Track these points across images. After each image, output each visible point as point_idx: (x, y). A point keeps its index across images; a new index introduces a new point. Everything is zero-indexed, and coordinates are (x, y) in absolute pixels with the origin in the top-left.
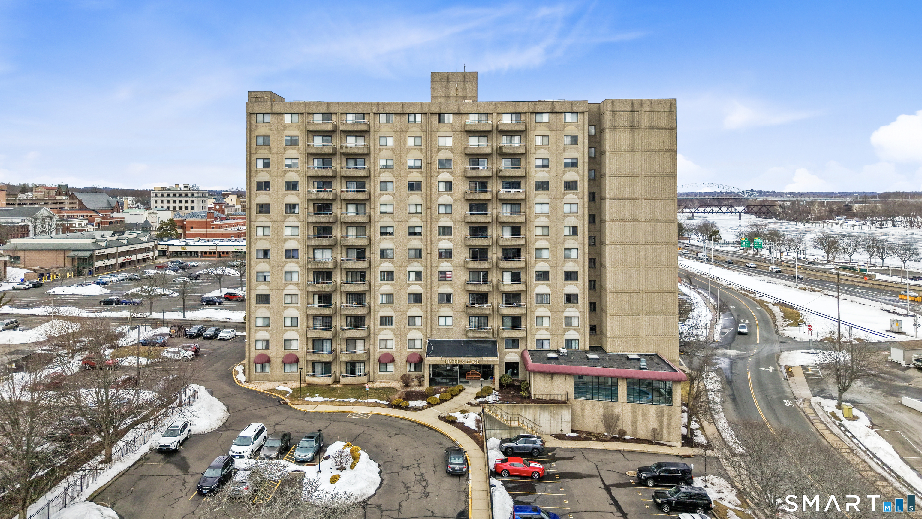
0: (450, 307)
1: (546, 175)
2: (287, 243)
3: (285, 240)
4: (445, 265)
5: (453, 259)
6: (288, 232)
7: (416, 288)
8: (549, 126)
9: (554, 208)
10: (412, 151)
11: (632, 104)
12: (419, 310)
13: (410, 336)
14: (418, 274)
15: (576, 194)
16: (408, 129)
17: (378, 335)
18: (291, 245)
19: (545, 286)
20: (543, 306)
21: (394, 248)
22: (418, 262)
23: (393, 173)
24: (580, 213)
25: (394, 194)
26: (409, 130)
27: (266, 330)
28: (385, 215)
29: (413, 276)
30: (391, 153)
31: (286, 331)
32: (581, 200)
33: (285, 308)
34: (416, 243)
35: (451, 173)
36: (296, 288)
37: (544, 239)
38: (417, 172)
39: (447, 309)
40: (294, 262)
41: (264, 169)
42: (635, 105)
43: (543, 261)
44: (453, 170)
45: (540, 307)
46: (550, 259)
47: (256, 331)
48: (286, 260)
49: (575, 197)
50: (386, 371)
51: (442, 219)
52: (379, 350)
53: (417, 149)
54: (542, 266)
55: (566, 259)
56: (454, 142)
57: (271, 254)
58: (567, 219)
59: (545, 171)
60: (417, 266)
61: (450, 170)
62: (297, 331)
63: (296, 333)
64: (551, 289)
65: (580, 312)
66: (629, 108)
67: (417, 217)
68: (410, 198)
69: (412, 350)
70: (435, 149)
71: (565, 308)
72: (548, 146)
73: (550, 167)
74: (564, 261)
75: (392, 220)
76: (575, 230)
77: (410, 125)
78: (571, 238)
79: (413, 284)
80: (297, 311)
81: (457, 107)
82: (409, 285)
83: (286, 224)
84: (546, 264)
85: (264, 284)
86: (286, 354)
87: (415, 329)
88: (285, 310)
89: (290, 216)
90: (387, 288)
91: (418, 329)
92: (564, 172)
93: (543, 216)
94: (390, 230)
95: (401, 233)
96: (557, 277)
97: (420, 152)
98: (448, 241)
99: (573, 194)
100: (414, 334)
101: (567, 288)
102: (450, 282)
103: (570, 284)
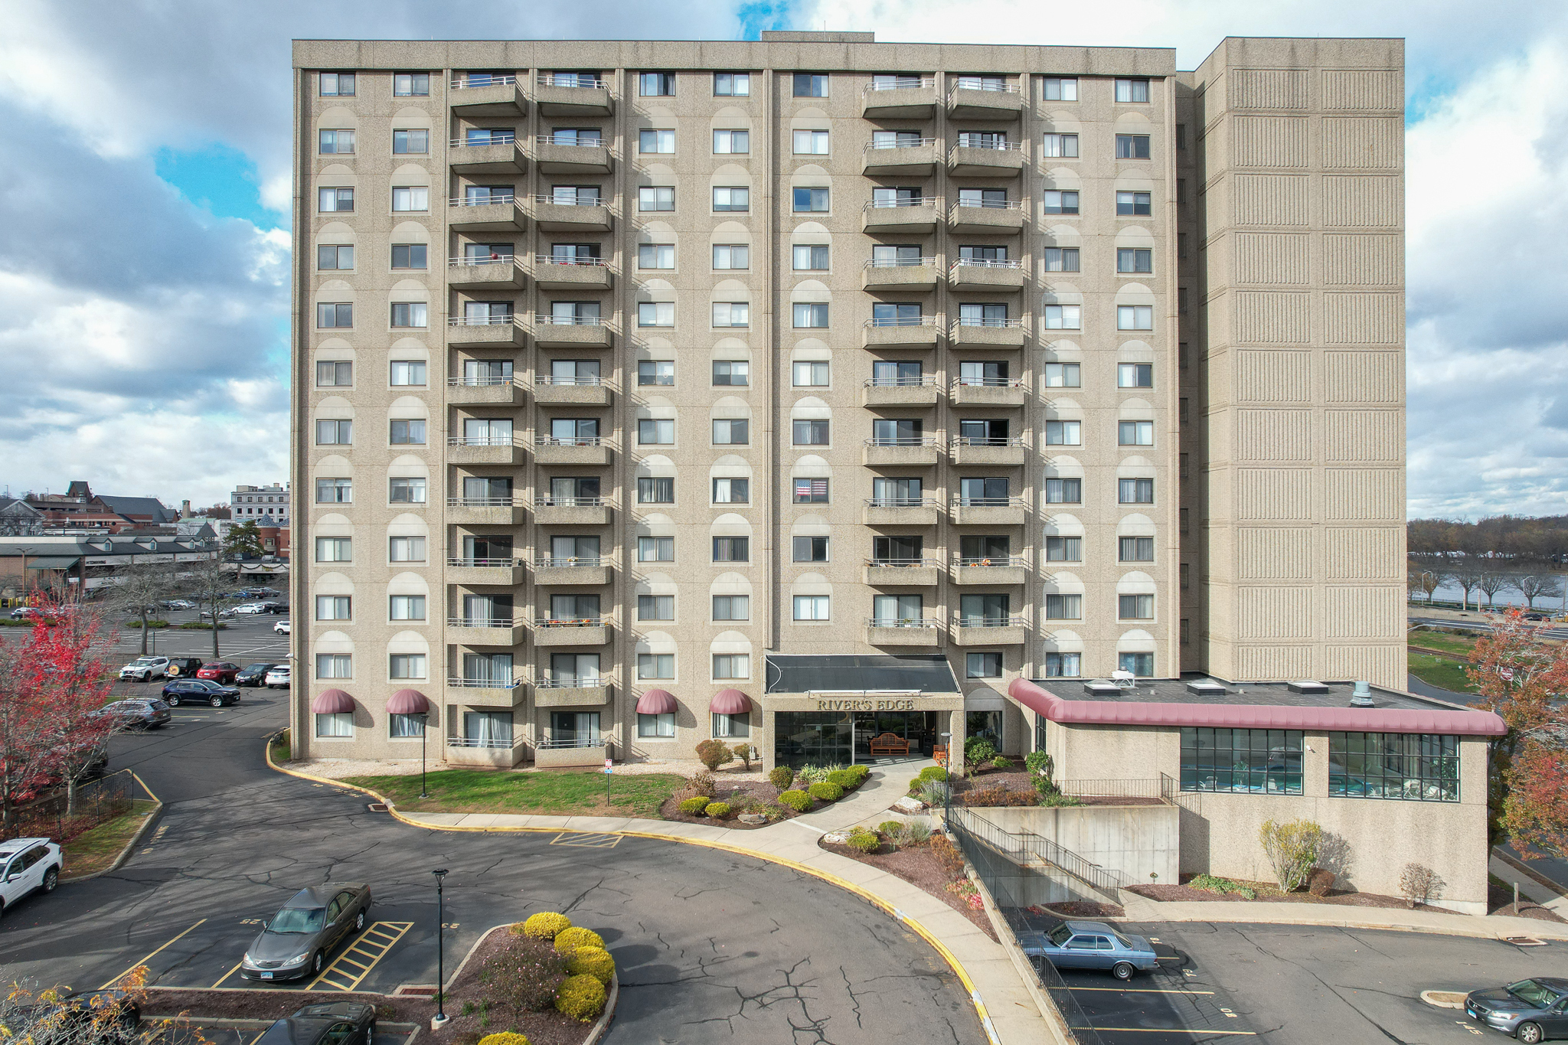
0: (822, 571)
1: (1073, 232)
2: (395, 403)
3: (392, 397)
4: (811, 462)
5: (831, 447)
6: (400, 375)
7: (732, 523)
8: (1076, 108)
9: (1091, 318)
10: (725, 167)
11: (1293, 49)
12: (742, 578)
13: (718, 647)
14: (739, 486)
15: (1148, 283)
16: (715, 110)
17: (633, 643)
18: (407, 407)
19: (1070, 517)
20: (1064, 569)
21: (676, 416)
22: (738, 453)
23: (672, 222)
24: (1157, 329)
25: (675, 277)
26: (717, 114)
27: (342, 629)
28: (651, 330)
29: (725, 490)
30: (670, 170)
31: (395, 630)
32: (1161, 297)
33: (393, 572)
34: (733, 403)
35: (827, 222)
36: (420, 520)
37: (1067, 395)
38: (737, 219)
39: (815, 576)
40: (416, 453)
41: (339, 215)
42: (1299, 52)
43: (1066, 453)
44: (831, 214)
45: (1058, 569)
46: (1083, 448)
47: (319, 633)
48: (393, 447)
49: (1146, 289)
50: (655, 737)
51: (803, 342)
52: (636, 682)
53: (737, 162)
54: (1064, 466)
55: (1123, 448)
56: (834, 145)
57: (355, 433)
58: (1128, 345)
59: (1069, 222)
60: (736, 465)
61: (824, 215)
62: (422, 631)
63: (421, 638)
64: (1086, 524)
65: (1158, 582)
66: (1284, 60)
67: (737, 336)
68: (718, 286)
69: (722, 682)
70: (785, 163)
71: (1121, 572)
72: (1075, 161)
73: (1081, 211)
74: (1119, 452)
75: (669, 344)
76: (1145, 374)
77: (719, 99)
78: (1135, 396)
79: (724, 511)
80: (422, 580)
81: (841, 56)
82: (715, 514)
83: (395, 354)
84: (1073, 461)
85: (338, 511)
86: (394, 690)
87: (730, 628)
88: (392, 576)
89: (404, 335)
90: (657, 520)
91: (738, 629)
92: (1118, 227)
93: (1065, 337)
94: (666, 371)
95: (693, 378)
96: (1100, 493)
97: (744, 170)
98: (817, 401)
99: (1141, 281)
100: (728, 640)
101: (1124, 521)
102: (822, 506)
103: (1133, 511)
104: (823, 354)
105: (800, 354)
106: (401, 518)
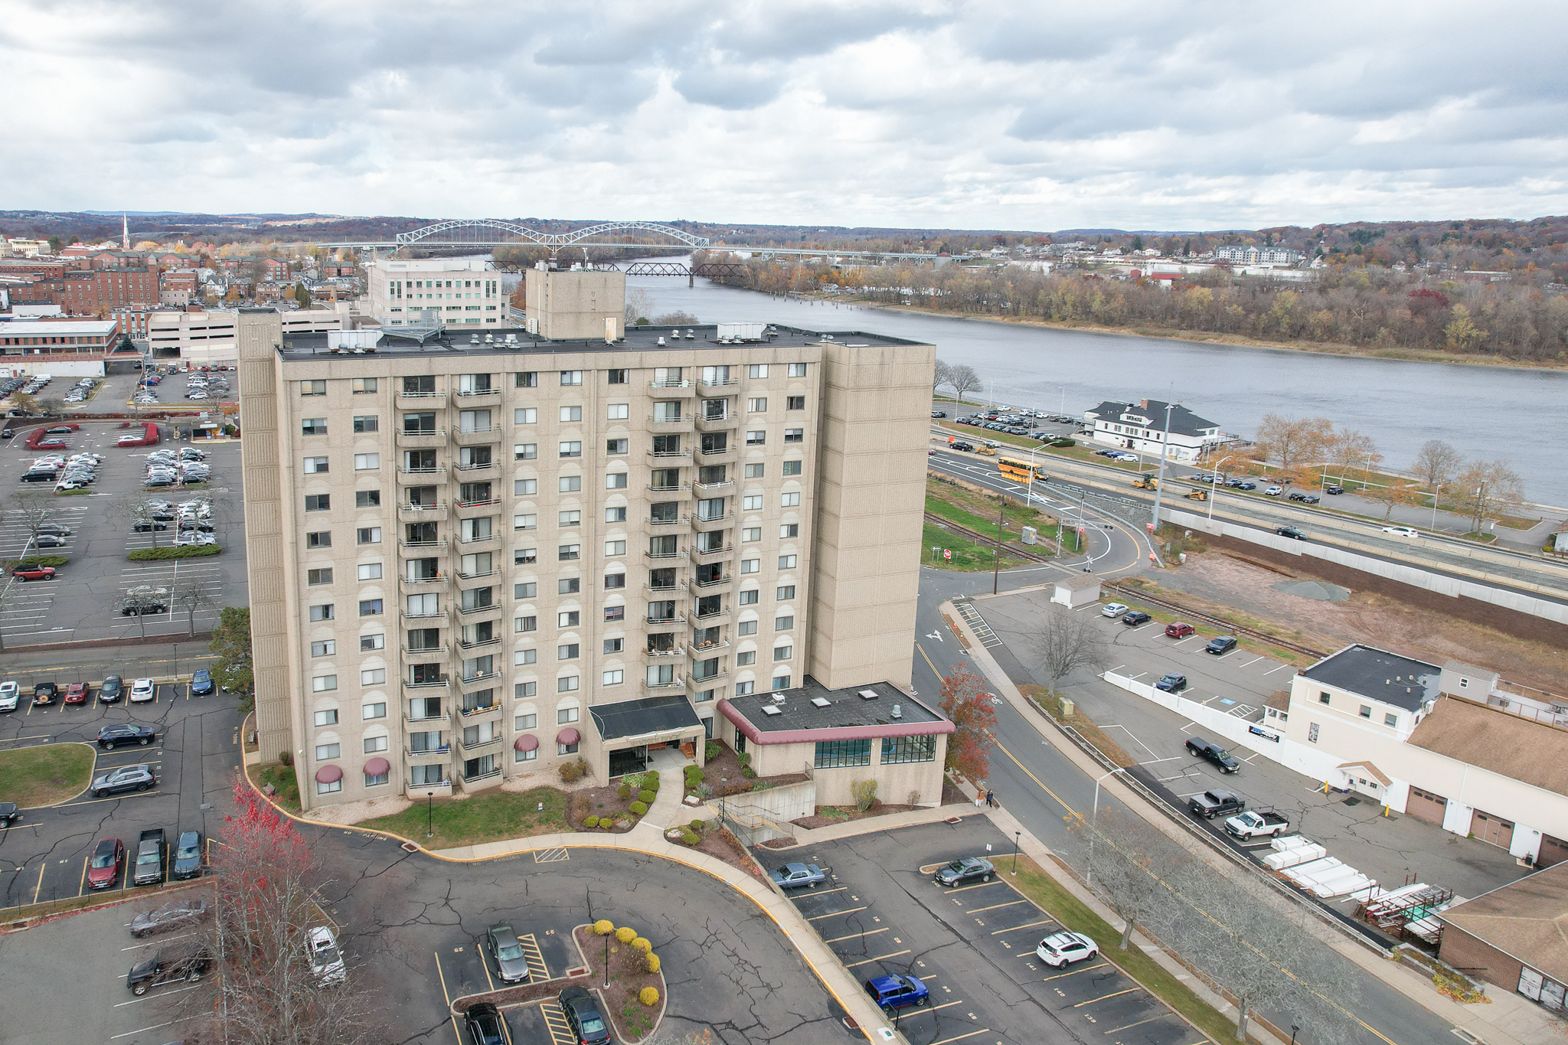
0: (619, 656)
1: (761, 453)
2: (362, 591)
3: (360, 588)
4: (615, 598)
5: (626, 588)
6: (365, 573)
7: (571, 637)
8: (767, 383)
9: (769, 501)
10: (567, 429)
11: (882, 353)
12: (574, 667)
13: (561, 707)
14: (574, 617)
15: (799, 480)
16: (562, 394)
17: (513, 711)
18: (370, 593)
19: (751, 611)
20: (748, 639)
21: (537, 581)
22: (574, 597)
23: (535, 466)
24: (803, 504)
25: (537, 499)
26: (563, 396)
27: (333, 730)
28: (522, 532)
29: (565, 620)
30: (533, 433)
31: (367, 725)
32: (805, 487)
33: (364, 692)
34: (570, 569)
35: (626, 460)
37: (753, 546)
38: (573, 460)
39: (615, 661)
40: (376, 620)
41: (317, 475)
42: (885, 354)
43: (751, 577)
44: (630, 457)
45: (744, 639)
46: (760, 573)
47: (316, 734)
48: (362, 618)
49: (797, 483)
50: (525, 759)
51: (612, 530)
52: (515, 732)
53: (575, 426)
54: (749, 584)
55: (781, 571)
56: (631, 412)
57: (335, 612)
58: (785, 515)
59: (759, 448)
60: (572, 604)
61: (625, 455)
62: (385, 723)
63: (383, 727)
64: (760, 613)
65: (794, 639)
66: (877, 359)
67: (574, 531)
68: (562, 502)
69: (564, 725)
70: (603, 425)
71: (776, 636)
72: (765, 413)
73: (765, 441)
74: (778, 573)
75: (533, 539)
76: (793, 530)
77: (564, 389)
78: (788, 542)
79: (565, 631)
80: (383, 694)
81: (638, 359)
82: (560, 633)
83: (360, 561)
84: (754, 581)
85: (327, 660)
86: (367, 760)
87: (568, 695)
88: (363, 694)
89: (364, 548)
90: (526, 641)
91: (572, 695)
92: (785, 449)
93: (754, 513)
94: (530, 554)
95: (547, 556)
96: (768, 597)
97: (579, 431)
98: (619, 563)
99: (795, 479)
100: (568, 702)
101: (779, 609)
102: (620, 621)
103: (784, 604)
104: (622, 536)
105: (609, 538)
106: (368, 660)
